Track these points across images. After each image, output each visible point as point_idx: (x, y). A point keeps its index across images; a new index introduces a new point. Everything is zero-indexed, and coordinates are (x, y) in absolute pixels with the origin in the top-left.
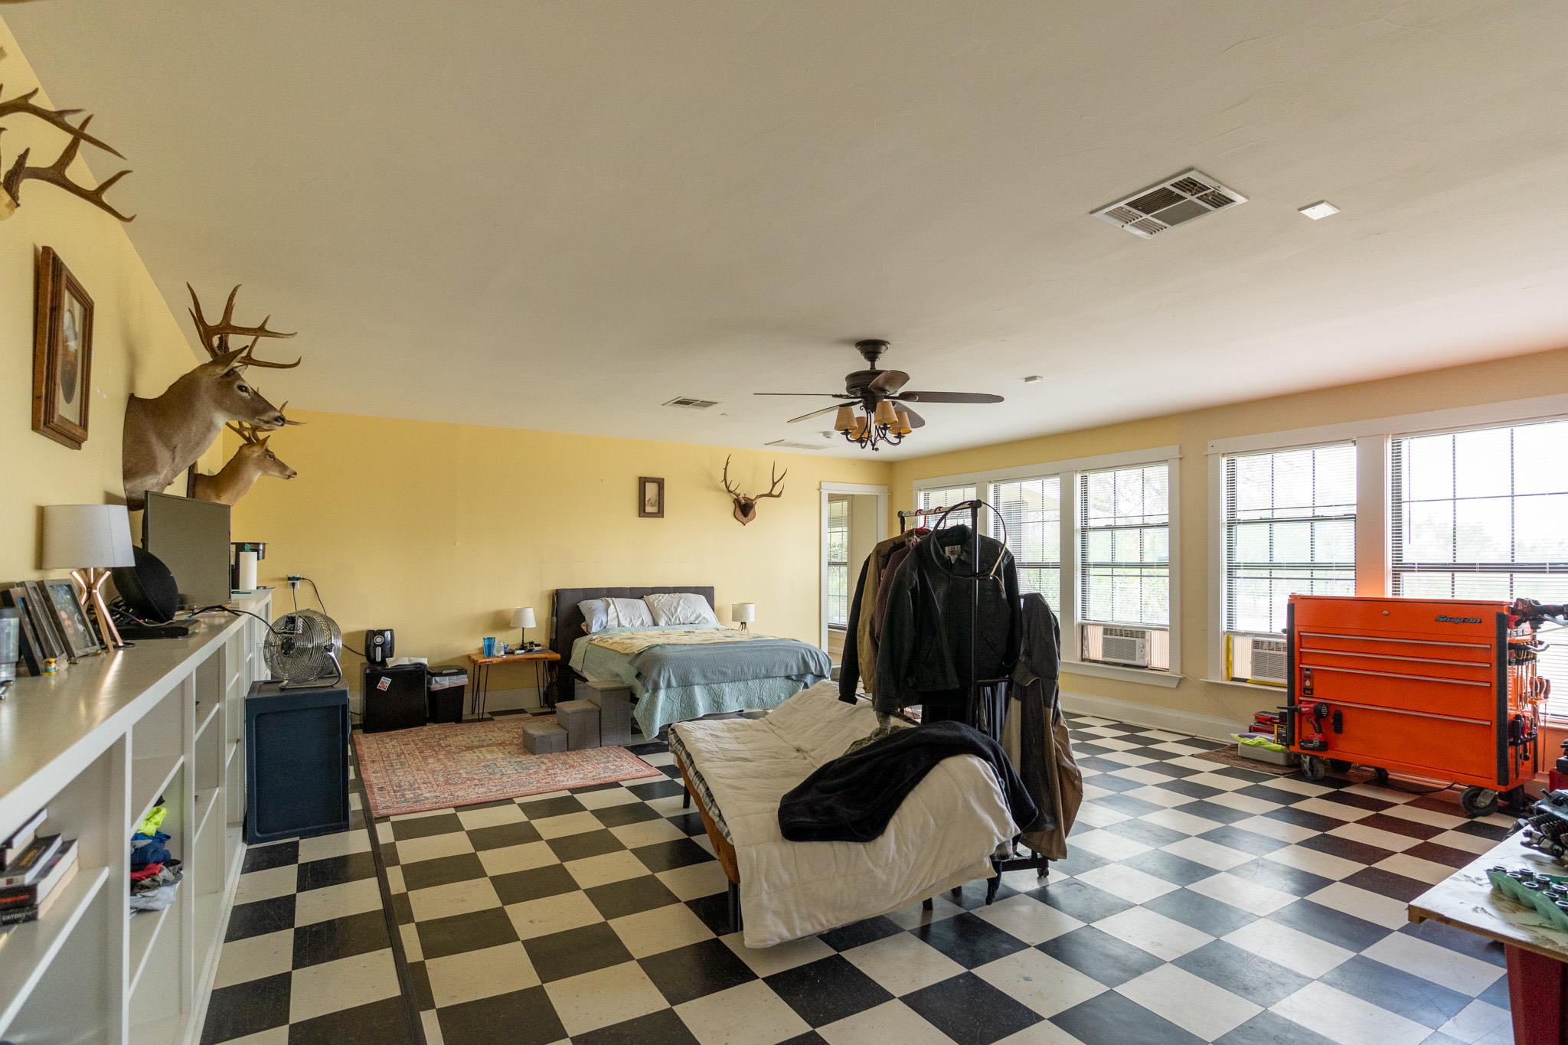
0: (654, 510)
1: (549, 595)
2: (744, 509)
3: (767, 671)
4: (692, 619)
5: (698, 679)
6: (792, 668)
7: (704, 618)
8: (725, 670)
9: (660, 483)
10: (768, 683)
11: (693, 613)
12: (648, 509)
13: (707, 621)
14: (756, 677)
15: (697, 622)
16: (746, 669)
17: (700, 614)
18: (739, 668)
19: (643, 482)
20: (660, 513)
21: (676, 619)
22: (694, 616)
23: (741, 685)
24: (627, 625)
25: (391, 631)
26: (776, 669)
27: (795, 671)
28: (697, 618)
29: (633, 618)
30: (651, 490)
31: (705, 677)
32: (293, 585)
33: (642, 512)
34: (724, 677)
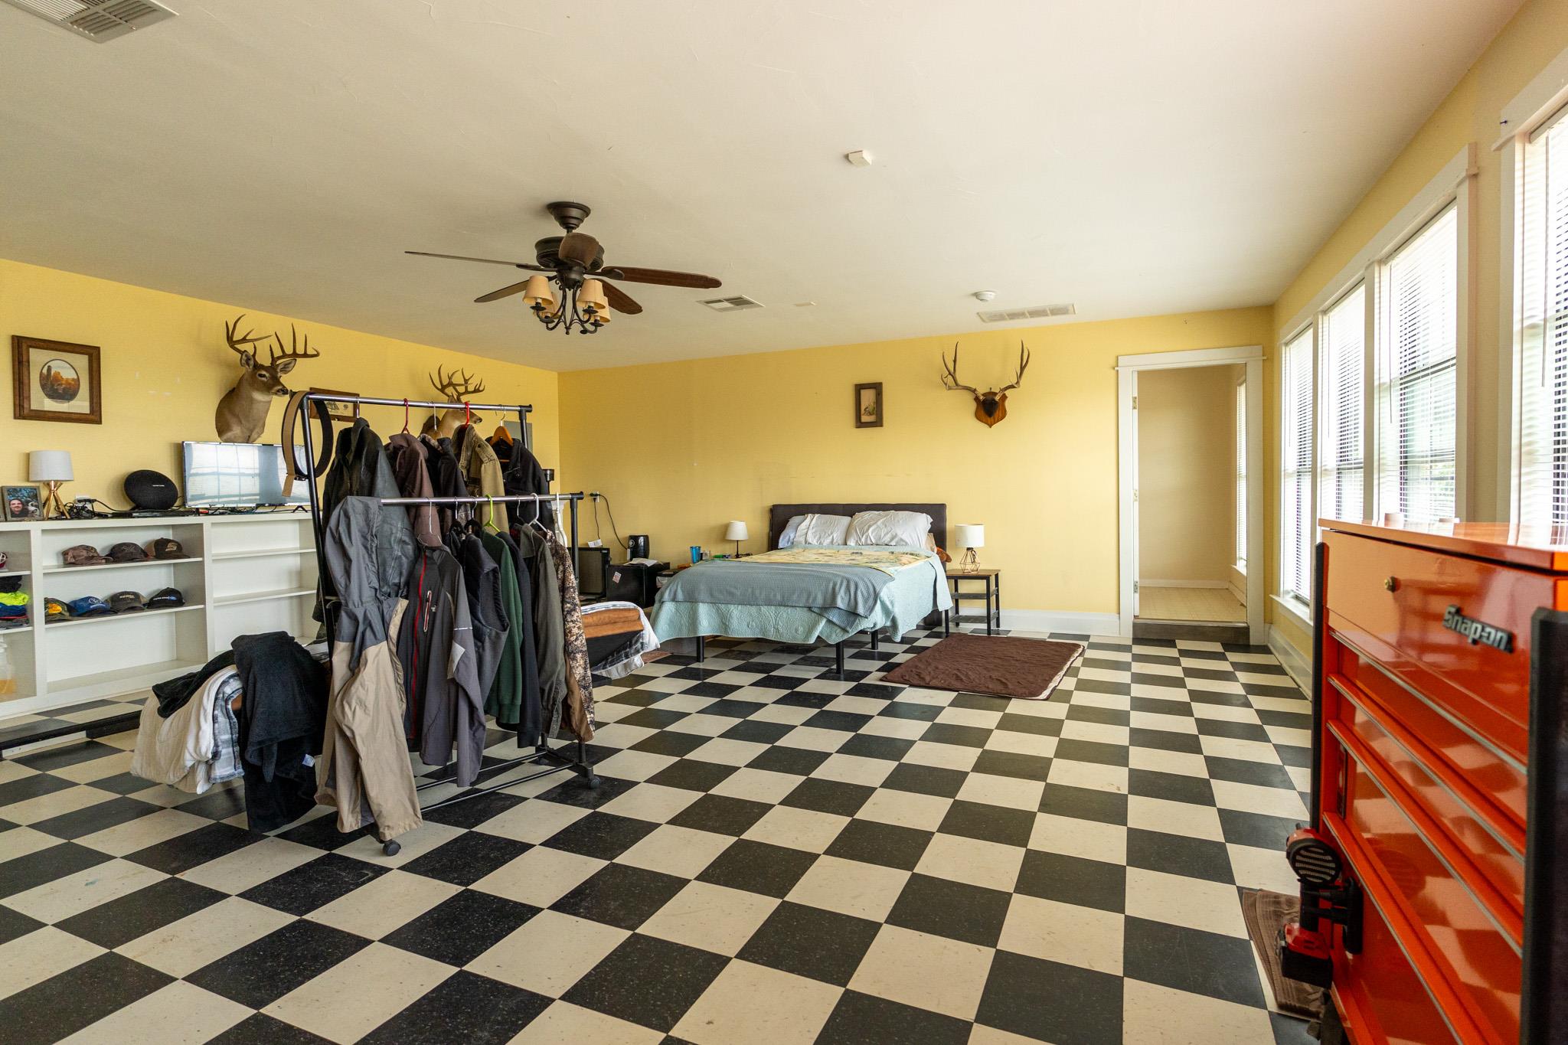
0: (871, 419)
1: (768, 509)
2: (990, 408)
3: (783, 597)
4: (887, 539)
5: (703, 596)
6: (815, 599)
7: (902, 540)
8: (733, 590)
9: (877, 387)
10: (785, 612)
11: (887, 533)
12: (865, 418)
13: (906, 543)
14: (769, 603)
15: (893, 543)
16: (757, 592)
17: (896, 534)
18: (750, 590)
19: (859, 388)
20: (878, 423)
21: (866, 539)
22: (889, 535)
23: (753, 609)
24: (815, 542)
25: (646, 538)
26: (795, 597)
27: (820, 601)
28: (892, 539)
29: (822, 535)
30: (868, 397)
31: (712, 595)
32: (595, 499)
33: (860, 424)
34: (731, 598)
